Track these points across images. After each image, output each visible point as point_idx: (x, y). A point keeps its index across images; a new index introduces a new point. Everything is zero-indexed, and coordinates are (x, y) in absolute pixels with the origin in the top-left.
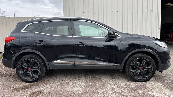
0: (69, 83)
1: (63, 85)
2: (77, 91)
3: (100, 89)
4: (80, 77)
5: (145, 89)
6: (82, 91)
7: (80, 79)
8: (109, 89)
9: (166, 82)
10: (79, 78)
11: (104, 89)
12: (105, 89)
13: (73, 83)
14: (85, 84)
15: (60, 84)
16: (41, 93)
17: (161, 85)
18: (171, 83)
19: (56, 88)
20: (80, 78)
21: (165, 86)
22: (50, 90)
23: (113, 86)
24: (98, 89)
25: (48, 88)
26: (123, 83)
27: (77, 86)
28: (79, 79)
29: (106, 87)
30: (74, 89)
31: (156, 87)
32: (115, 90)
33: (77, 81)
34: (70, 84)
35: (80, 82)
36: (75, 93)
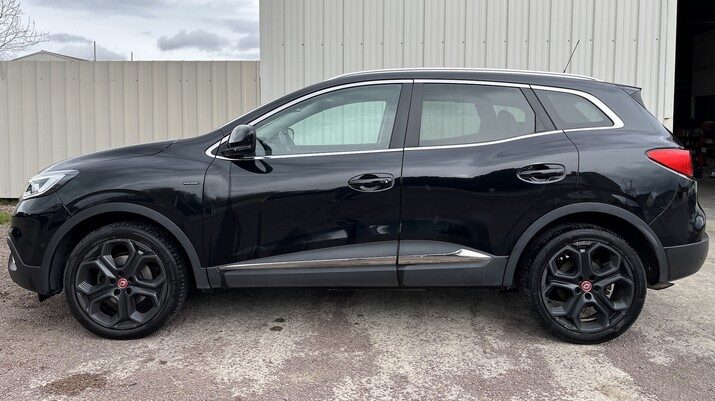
0: (228, 344)
1: (198, 352)
2: (247, 382)
3: (348, 379)
4: (282, 320)
5: (545, 389)
6: (266, 384)
7: (280, 329)
8: (385, 378)
9: (652, 364)
10: (276, 324)
11: (364, 380)
12: (369, 381)
13: (243, 345)
14: (292, 351)
15: (189, 344)
16: (96, 381)
17: (622, 374)
18: (673, 368)
19: (164, 363)
20: (280, 324)
21: (639, 381)
22: (139, 370)
23: (407, 369)
24: (339, 379)
25: (134, 362)
26: (455, 358)
27: (256, 359)
28: (274, 329)
29: (377, 371)
30: (237, 374)
31: (595, 384)
32: (409, 390)
33: (265, 337)
34: (229, 350)
35: (274, 340)
36: (233, 390)
